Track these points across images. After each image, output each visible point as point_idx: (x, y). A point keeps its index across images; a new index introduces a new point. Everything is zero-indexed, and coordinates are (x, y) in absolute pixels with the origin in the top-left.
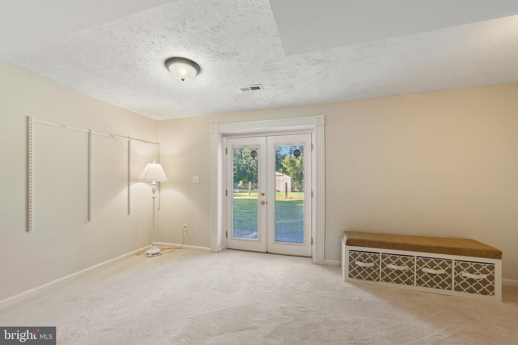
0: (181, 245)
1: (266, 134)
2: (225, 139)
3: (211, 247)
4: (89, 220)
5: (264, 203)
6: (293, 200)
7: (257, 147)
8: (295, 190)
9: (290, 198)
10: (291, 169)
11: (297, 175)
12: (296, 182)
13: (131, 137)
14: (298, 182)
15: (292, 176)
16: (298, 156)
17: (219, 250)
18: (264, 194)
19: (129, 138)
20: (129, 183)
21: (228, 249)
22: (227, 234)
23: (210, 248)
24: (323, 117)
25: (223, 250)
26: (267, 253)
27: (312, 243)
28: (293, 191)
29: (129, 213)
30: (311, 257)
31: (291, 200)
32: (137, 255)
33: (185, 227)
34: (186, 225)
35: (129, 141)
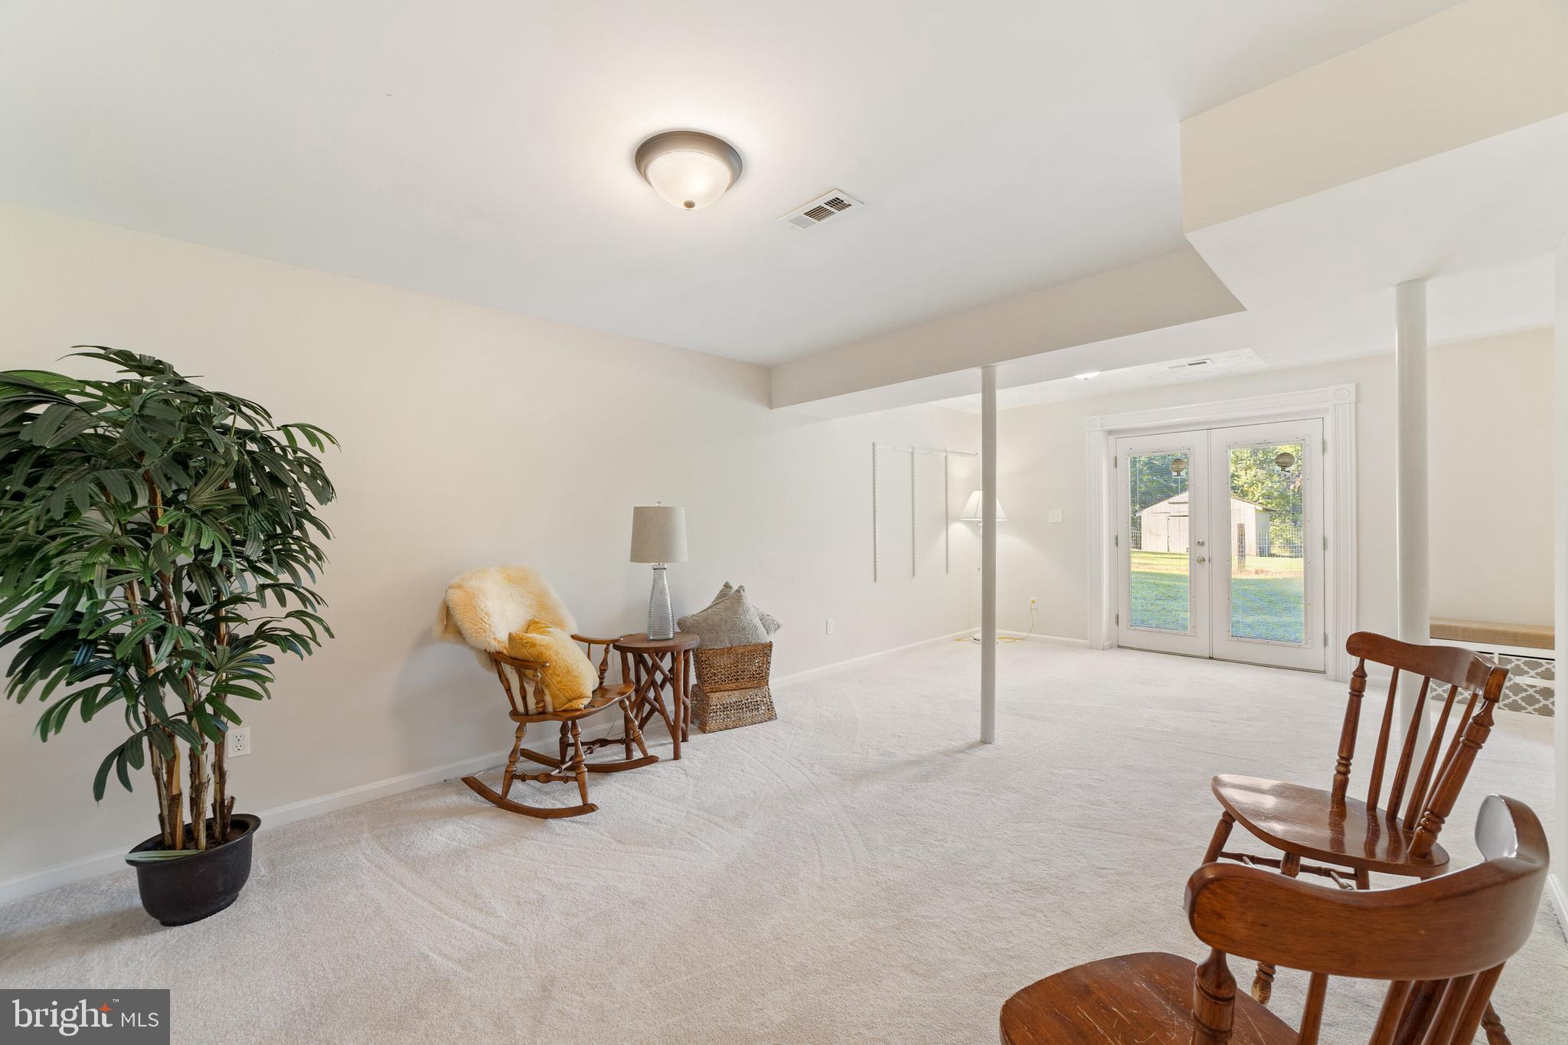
0: (1027, 634)
1: (1209, 426)
2: (1112, 438)
3: (1089, 639)
4: (914, 575)
5: (1204, 560)
6: (1267, 577)
7: (1185, 452)
8: (1274, 551)
9: (1257, 572)
10: (1255, 476)
11: (1283, 496)
12: (1277, 521)
13: (948, 450)
14: (1287, 521)
15: (1261, 501)
16: (1286, 467)
17: (1105, 644)
18: (1203, 544)
19: (946, 451)
20: (947, 522)
21: (1119, 647)
22: (1118, 618)
23: (1087, 642)
24: (1352, 387)
25: (1111, 647)
26: (1211, 658)
27: (1325, 644)
28: (1264, 552)
29: (947, 571)
30: (1324, 672)
31: (1261, 576)
32: (958, 640)
33: (1033, 602)
34: (1035, 599)
35: (946, 457)
